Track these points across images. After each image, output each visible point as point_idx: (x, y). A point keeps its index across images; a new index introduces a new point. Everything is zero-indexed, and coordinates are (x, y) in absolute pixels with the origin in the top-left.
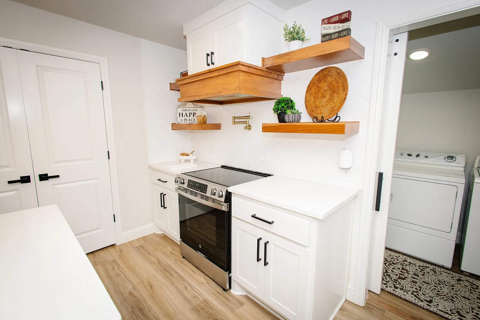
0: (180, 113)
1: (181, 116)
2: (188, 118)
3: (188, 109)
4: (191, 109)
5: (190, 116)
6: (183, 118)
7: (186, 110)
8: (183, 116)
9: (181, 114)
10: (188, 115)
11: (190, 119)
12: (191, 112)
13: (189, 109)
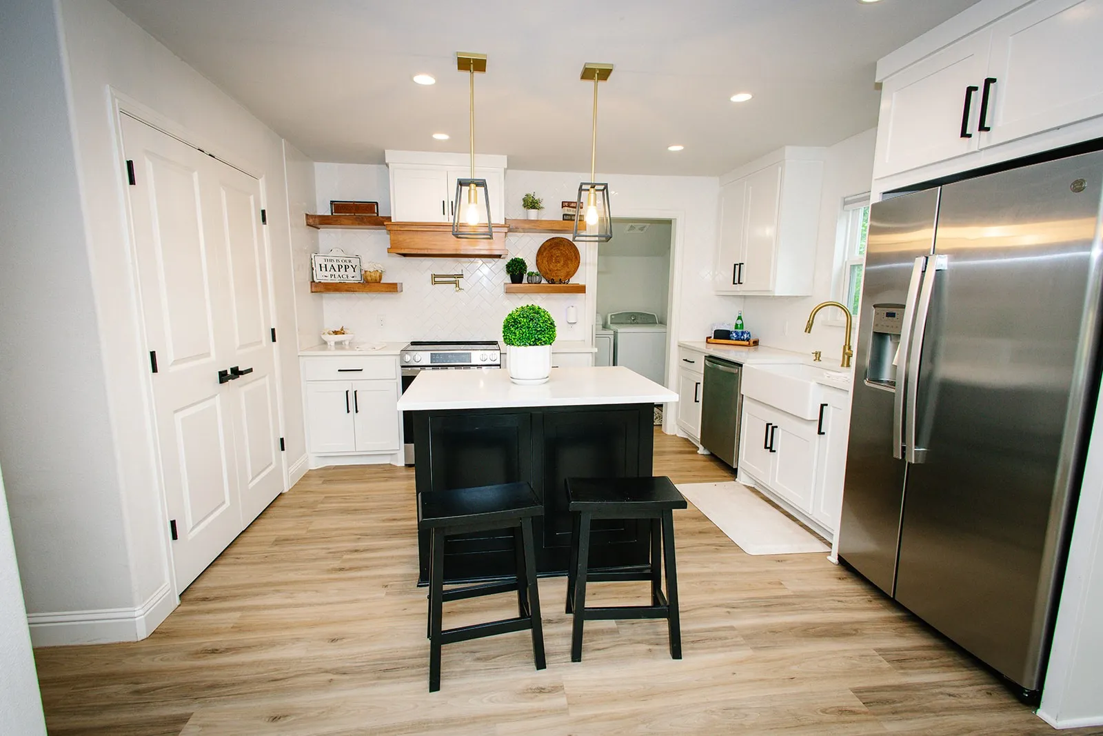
0: (320, 265)
1: (324, 269)
2: (337, 273)
3: (335, 259)
4: (340, 259)
5: (339, 271)
6: (328, 274)
7: (331, 260)
8: (328, 270)
9: (323, 266)
10: (337, 269)
11: (341, 274)
12: (341, 263)
13: (337, 258)
